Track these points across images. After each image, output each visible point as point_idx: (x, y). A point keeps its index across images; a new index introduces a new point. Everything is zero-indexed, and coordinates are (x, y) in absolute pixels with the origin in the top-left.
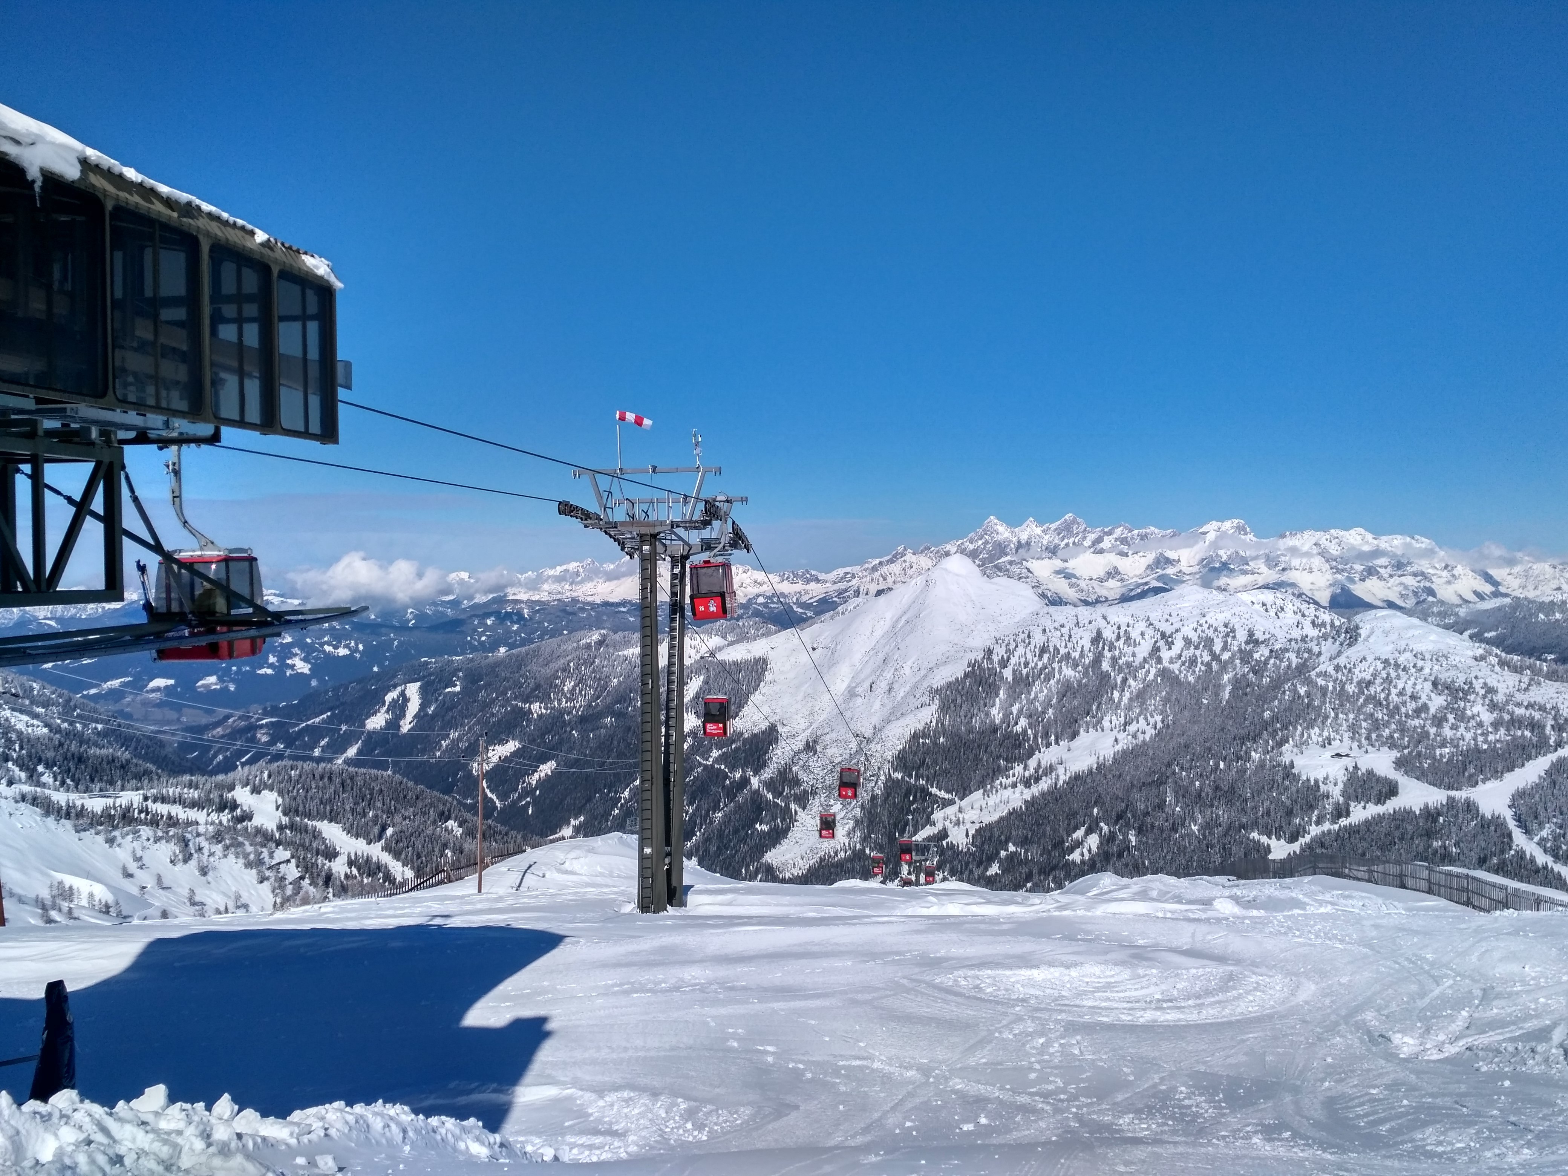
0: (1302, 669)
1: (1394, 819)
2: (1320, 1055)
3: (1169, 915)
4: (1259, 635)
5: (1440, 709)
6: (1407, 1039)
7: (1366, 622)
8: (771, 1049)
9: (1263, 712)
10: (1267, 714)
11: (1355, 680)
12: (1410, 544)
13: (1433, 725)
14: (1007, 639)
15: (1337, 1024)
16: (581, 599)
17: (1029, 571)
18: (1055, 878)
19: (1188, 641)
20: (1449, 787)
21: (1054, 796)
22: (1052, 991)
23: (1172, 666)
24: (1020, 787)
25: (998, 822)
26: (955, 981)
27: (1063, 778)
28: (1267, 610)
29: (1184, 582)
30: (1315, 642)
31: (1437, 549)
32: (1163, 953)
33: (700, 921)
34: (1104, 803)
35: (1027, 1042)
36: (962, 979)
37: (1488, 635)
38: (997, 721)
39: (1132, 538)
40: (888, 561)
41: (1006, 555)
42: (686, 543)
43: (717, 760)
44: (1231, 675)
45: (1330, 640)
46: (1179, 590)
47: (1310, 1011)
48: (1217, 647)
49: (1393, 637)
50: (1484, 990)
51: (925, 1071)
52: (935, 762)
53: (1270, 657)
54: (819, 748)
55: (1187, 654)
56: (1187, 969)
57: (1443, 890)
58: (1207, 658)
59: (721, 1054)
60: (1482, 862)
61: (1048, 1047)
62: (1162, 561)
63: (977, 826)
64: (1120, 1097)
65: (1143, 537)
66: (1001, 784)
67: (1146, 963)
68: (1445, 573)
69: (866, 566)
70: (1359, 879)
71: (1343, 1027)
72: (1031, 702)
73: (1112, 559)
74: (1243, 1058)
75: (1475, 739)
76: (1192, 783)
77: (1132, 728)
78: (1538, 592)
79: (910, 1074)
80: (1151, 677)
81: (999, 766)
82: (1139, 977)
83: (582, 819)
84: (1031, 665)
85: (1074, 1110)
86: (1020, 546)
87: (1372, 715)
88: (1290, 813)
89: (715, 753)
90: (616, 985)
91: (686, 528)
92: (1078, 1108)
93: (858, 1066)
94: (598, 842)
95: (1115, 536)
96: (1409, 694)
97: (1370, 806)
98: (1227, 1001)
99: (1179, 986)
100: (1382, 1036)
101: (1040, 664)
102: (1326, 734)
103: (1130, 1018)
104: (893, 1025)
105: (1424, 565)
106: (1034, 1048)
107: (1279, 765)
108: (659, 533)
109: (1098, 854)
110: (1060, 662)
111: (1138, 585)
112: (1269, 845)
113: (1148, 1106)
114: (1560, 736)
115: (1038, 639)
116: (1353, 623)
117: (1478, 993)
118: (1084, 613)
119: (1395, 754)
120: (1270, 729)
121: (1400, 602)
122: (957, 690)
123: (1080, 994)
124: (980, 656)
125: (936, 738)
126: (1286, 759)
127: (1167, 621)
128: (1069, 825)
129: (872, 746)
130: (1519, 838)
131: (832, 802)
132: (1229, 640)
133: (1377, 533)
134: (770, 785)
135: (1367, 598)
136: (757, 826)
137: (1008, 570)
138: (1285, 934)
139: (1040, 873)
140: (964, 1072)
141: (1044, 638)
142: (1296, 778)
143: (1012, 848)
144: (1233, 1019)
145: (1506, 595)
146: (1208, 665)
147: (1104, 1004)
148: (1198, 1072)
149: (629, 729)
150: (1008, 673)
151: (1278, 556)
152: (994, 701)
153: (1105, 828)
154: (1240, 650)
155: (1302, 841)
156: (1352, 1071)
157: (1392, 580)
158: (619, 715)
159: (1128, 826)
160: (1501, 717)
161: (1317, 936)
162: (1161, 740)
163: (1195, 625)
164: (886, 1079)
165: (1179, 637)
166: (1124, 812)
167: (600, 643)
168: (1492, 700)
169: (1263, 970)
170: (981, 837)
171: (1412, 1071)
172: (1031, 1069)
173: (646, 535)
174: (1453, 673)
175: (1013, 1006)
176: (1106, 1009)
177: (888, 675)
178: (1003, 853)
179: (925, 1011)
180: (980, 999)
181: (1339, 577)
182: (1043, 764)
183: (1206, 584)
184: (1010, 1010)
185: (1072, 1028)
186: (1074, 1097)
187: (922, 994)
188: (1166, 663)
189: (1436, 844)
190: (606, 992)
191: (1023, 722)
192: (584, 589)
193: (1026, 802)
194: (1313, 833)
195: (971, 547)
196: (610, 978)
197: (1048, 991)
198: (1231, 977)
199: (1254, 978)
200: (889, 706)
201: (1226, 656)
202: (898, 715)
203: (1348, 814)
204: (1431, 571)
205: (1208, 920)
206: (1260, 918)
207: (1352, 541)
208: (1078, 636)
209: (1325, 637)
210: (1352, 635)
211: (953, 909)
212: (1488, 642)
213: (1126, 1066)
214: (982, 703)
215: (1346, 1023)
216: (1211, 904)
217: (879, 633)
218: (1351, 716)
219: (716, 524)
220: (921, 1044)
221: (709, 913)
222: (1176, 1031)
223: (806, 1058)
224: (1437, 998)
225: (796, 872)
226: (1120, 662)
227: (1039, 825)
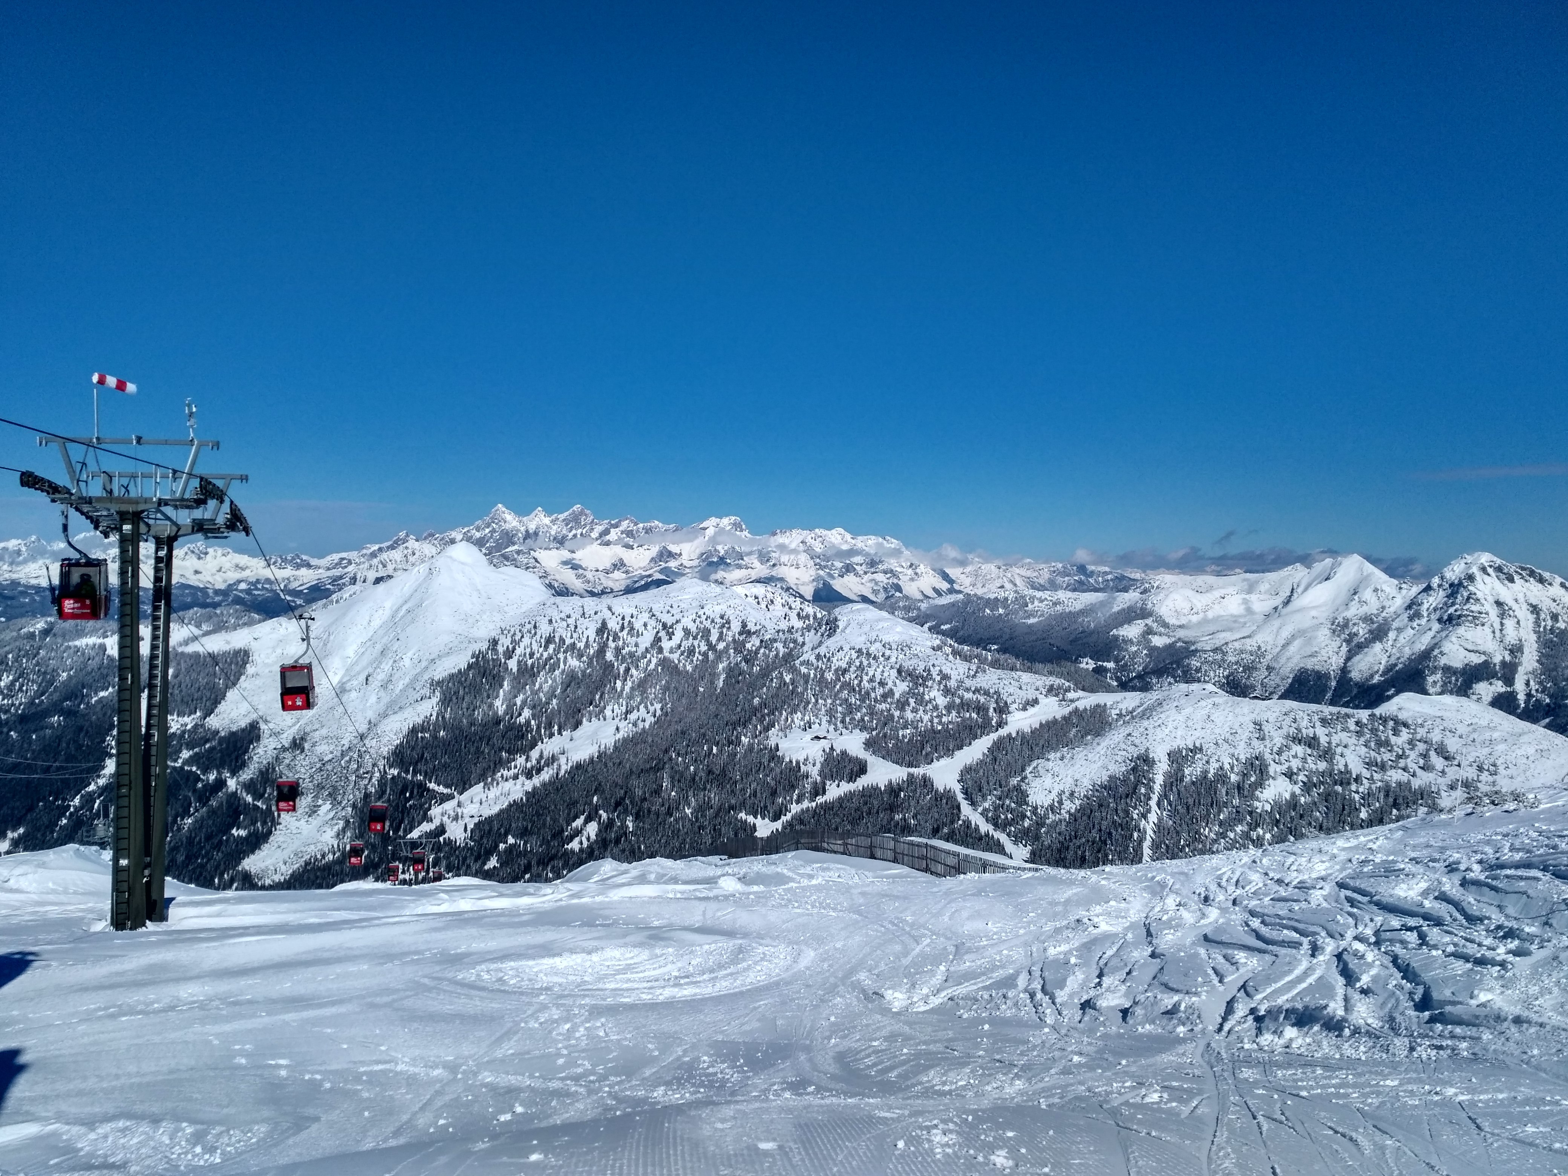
0: (788, 659)
1: (863, 796)
2: (824, 1016)
3: (679, 896)
4: (751, 627)
5: (903, 695)
6: (897, 995)
7: (843, 614)
8: (283, 1062)
9: (753, 698)
10: (756, 701)
11: (833, 668)
12: (882, 544)
13: (897, 708)
14: (512, 630)
15: (836, 986)
16: (23, 581)
17: (536, 561)
18: (553, 867)
19: (687, 632)
20: (910, 765)
21: (556, 786)
22: (574, 978)
23: (671, 656)
24: (522, 778)
25: (498, 815)
26: (478, 975)
27: (564, 768)
28: (758, 603)
29: (684, 575)
30: (800, 633)
31: (904, 549)
32: (678, 932)
33: (188, 936)
34: (603, 791)
35: (554, 1029)
36: (485, 973)
37: (943, 627)
38: (500, 713)
39: (638, 531)
40: (388, 548)
41: (514, 544)
42: (174, 523)
43: (189, 762)
44: (725, 664)
45: (813, 631)
46: (680, 582)
47: (811, 976)
48: (714, 638)
49: (866, 628)
50: (956, 946)
51: (452, 1068)
52: (434, 757)
53: (761, 647)
54: (307, 746)
55: (686, 644)
56: (700, 945)
57: (906, 858)
58: (704, 648)
59: (227, 1073)
60: (935, 832)
61: (574, 1032)
62: (666, 555)
63: (476, 820)
64: (648, 1072)
65: (648, 531)
66: (502, 776)
67: (662, 943)
68: (910, 572)
69: (364, 551)
70: (835, 852)
71: (841, 988)
72: (536, 693)
73: (618, 551)
74: (756, 1025)
75: (931, 721)
76: (688, 768)
77: (633, 717)
78: (985, 590)
79: (436, 1072)
80: (652, 666)
81: (501, 758)
82: (657, 956)
83: (21, 830)
84: (537, 655)
85: (607, 1089)
86: (527, 535)
87: (847, 700)
88: (774, 793)
89: (185, 754)
90: (99, 1009)
91: (176, 507)
92: (610, 1086)
93: (381, 1071)
94: (50, 855)
95: (621, 528)
96: (878, 680)
97: (843, 783)
98: (738, 973)
99: (694, 962)
100: (875, 993)
101: (545, 655)
102: (807, 718)
103: (650, 996)
104: (415, 1025)
105: (892, 563)
106: (560, 1034)
107: (766, 748)
108: (143, 511)
109: (596, 841)
110: (565, 652)
111: (642, 577)
112: (754, 825)
113: (675, 1078)
114: (1000, 717)
115: (545, 629)
116: (832, 616)
117: (952, 949)
118: (590, 604)
119: (865, 735)
120: (758, 715)
121: (872, 597)
122: (460, 682)
123: (601, 978)
124: (484, 646)
125: (436, 731)
126: (772, 742)
127: (668, 612)
128: (569, 814)
129: (367, 742)
130: (966, 809)
131: (320, 802)
132: (725, 630)
133: (855, 534)
134: (249, 786)
135: (845, 593)
136: (234, 831)
137: (515, 560)
138: (786, 906)
139: (538, 864)
140: (492, 1064)
141: (550, 629)
142: (780, 760)
143: (511, 840)
144: (744, 989)
145: (960, 592)
146: (705, 654)
147: (625, 986)
148: (716, 1041)
149: (81, 729)
150: (513, 664)
151: (769, 552)
152: (498, 693)
153: (604, 815)
154: (734, 640)
155: (784, 818)
156: (855, 1027)
157: (866, 577)
158: (69, 713)
159: (626, 812)
160: (954, 701)
161: (813, 907)
162: (660, 727)
163: (694, 617)
164: (411, 1081)
165: (679, 628)
166: (623, 799)
167: (46, 632)
168: (946, 686)
169: (768, 941)
170: (480, 830)
171: (906, 1023)
172: (559, 1055)
173: (128, 512)
174: (914, 662)
175: (538, 995)
176: (628, 990)
177: (386, 666)
178: (502, 846)
179: (448, 1008)
180: (504, 991)
181: (821, 573)
182: (546, 754)
183: (704, 577)
184: (534, 1000)
185: (596, 1011)
186: (603, 1078)
187: (445, 991)
188: (666, 654)
189: (898, 817)
190: (88, 1017)
191: (527, 713)
192: (27, 570)
193: (527, 793)
194: (793, 811)
195: (478, 535)
196: (93, 1002)
197: (571, 978)
198: (741, 950)
199: (761, 950)
200: (386, 699)
201: (721, 646)
202: (396, 709)
203: (824, 792)
204: (899, 569)
205: (716, 898)
206: (763, 892)
207: (833, 540)
208: (584, 627)
209: (808, 628)
210: (832, 626)
211: (465, 904)
212: (944, 633)
213: (650, 1042)
214: (485, 694)
215: (843, 985)
216: (716, 883)
217: (377, 623)
218: (829, 701)
219: (212, 503)
220: (446, 1041)
221: (196, 927)
222: (694, 1005)
223: (323, 1068)
224: (918, 956)
225: (278, 878)
226: (624, 652)
227: (538, 814)
